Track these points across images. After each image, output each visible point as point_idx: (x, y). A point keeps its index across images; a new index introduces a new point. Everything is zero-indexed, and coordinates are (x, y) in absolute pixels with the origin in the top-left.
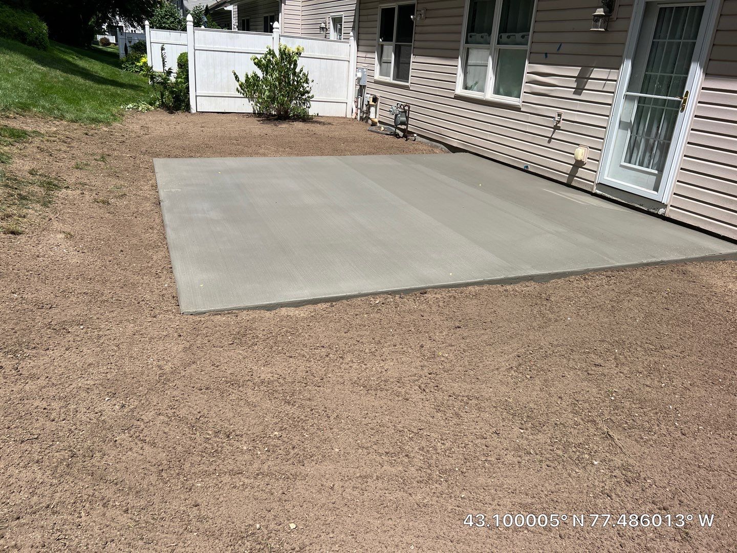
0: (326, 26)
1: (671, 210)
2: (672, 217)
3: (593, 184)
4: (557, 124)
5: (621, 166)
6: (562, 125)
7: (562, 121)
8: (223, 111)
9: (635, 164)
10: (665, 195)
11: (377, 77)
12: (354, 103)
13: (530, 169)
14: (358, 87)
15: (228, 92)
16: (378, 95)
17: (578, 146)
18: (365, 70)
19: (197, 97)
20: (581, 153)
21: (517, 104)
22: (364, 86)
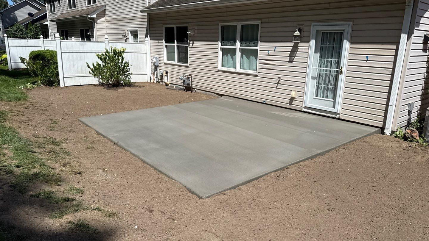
0: (126, 35)
1: (342, 116)
2: (343, 119)
3: (301, 107)
4: (279, 82)
5: (314, 98)
6: (281, 82)
7: (281, 80)
8: (80, 85)
9: (320, 97)
10: (338, 109)
11: (166, 61)
12: (151, 74)
13: (266, 103)
14: (153, 67)
15: (82, 74)
16: (168, 70)
17: (291, 91)
18: (157, 58)
19: (65, 78)
20: (294, 94)
21: (256, 73)
22: (158, 66)
